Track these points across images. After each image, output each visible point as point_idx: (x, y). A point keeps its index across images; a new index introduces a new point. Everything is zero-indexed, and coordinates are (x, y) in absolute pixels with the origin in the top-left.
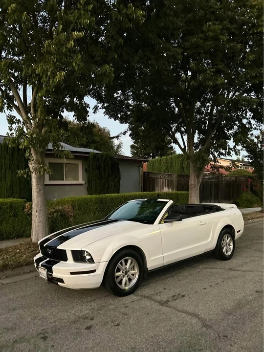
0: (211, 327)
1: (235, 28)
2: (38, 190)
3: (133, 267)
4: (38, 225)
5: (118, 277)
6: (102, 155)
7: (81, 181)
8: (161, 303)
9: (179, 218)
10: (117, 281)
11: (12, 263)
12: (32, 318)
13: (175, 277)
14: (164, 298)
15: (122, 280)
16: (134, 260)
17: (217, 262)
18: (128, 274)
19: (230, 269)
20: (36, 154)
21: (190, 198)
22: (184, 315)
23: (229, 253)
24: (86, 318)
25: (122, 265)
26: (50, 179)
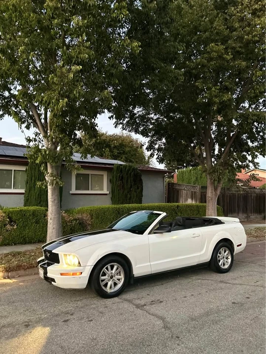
0: (169, 329)
1: (240, 47)
2: (53, 200)
3: (120, 272)
4: (52, 232)
5: (103, 281)
6: (125, 166)
7: (105, 191)
8: (138, 306)
9: (168, 229)
10: (102, 284)
11: (25, 264)
12: (25, 309)
13: (164, 286)
14: (142, 302)
15: (107, 283)
16: (119, 266)
17: (212, 275)
18: (114, 278)
19: (221, 282)
20: (52, 167)
21: (207, 211)
22: (152, 317)
23: (226, 267)
24: (68, 313)
25: (108, 270)
26: (77, 189)
